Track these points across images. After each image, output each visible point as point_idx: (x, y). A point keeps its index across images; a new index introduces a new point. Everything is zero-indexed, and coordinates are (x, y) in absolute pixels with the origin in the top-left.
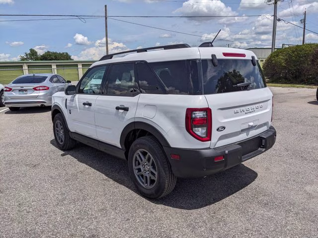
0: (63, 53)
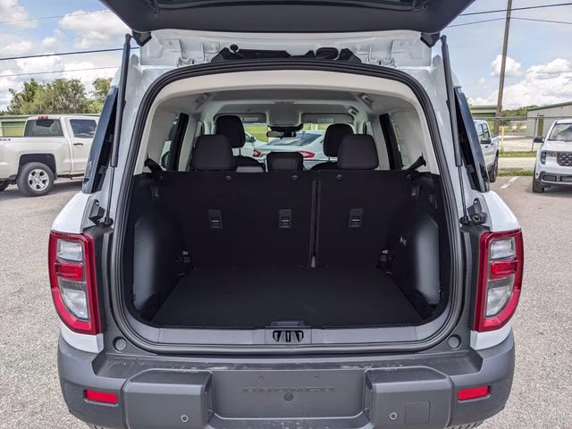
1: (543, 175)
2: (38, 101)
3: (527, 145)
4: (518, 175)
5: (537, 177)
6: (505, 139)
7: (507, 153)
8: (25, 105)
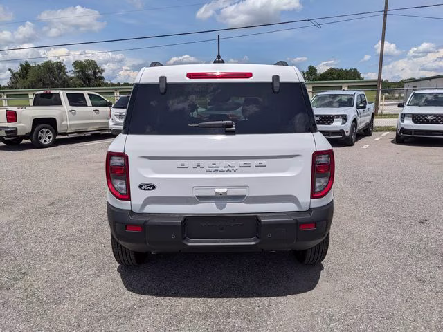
0: (351, 70)
1: (403, 130)
2: (31, 78)
3: (394, 109)
4: (389, 131)
5: (399, 132)
6: (385, 105)
7: (385, 115)
8: (21, 81)
